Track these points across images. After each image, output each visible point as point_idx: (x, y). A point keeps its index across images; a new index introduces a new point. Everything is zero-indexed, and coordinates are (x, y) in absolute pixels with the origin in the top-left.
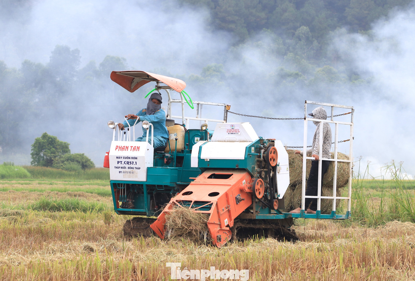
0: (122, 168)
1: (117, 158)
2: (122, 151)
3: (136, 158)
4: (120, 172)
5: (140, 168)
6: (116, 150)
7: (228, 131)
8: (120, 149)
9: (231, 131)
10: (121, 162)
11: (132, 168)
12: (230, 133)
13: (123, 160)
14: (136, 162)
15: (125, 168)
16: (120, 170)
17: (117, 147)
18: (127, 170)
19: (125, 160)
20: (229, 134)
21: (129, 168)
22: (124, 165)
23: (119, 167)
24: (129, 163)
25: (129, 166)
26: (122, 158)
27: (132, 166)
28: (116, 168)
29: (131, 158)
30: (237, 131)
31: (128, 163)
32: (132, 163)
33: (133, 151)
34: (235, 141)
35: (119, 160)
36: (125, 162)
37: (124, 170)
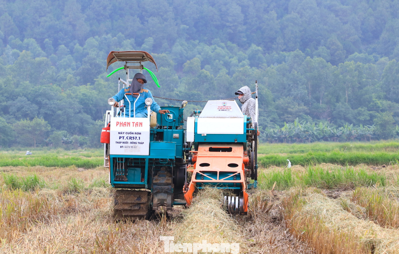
0: (123, 143)
1: (119, 133)
2: (124, 126)
3: (140, 134)
4: (121, 147)
5: (143, 143)
6: (117, 126)
7: (219, 108)
8: (121, 125)
9: (223, 108)
10: (123, 137)
11: (134, 143)
12: (221, 110)
13: (125, 136)
14: (139, 137)
15: (127, 143)
16: (122, 144)
17: (118, 123)
18: (129, 145)
19: (128, 135)
20: (219, 110)
21: (131, 143)
22: (127, 140)
23: (121, 142)
24: (132, 138)
25: (132, 141)
26: (125, 133)
27: (134, 141)
28: (118, 143)
29: (134, 133)
30: (229, 108)
31: (130, 138)
32: (135, 138)
33: (136, 127)
34: (225, 118)
35: (121, 135)
36: (127, 137)
37: (126, 145)
